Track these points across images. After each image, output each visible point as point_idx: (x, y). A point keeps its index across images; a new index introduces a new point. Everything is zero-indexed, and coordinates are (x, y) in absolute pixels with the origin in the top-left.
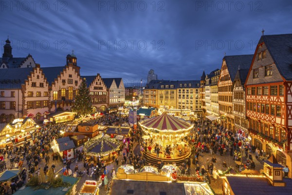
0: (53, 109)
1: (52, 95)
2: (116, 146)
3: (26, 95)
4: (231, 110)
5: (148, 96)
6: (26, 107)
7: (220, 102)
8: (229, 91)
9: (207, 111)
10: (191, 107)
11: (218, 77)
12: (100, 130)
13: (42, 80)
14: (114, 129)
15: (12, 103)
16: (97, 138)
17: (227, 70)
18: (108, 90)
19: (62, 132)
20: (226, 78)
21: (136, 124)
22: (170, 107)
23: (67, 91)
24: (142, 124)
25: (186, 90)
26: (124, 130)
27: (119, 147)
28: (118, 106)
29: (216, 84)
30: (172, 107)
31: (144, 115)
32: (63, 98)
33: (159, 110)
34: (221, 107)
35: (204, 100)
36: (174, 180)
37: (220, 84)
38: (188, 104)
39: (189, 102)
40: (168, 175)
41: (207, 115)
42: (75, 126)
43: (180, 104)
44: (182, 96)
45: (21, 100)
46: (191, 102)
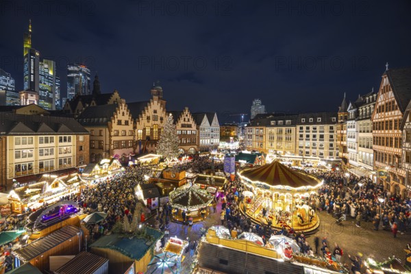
0: (137, 150)
1: (136, 134)
2: (206, 200)
3: (112, 134)
4: (399, 161)
5: (251, 136)
6: (112, 146)
7: (377, 147)
8: (395, 129)
9: (351, 161)
10: (322, 154)
11: (372, 106)
12: (187, 178)
13: (127, 117)
14: (204, 178)
15: (100, 142)
17: (391, 94)
18: (198, 128)
19: (147, 178)
20: (388, 107)
21: (233, 173)
22: (285, 153)
24: (242, 174)
25: (311, 127)
26: (217, 180)
27: (210, 202)
28: (210, 148)
29: (369, 116)
30: (289, 152)
31: (245, 162)
32: (148, 138)
33: (268, 156)
34: (379, 156)
35: (344, 143)
36: (288, 259)
37: (377, 117)
38: (316, 148)
39: (318, 146)
41: (350, 168)
42: (159, 171)
43: (302, 149)
44: (304, 137)
45: (108, 139)
46: (321, 145)
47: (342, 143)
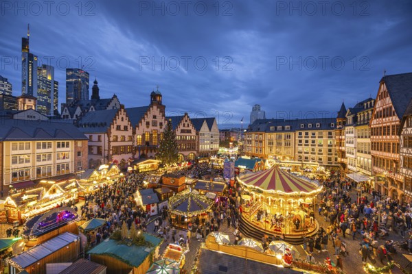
0: (137, 156)
1: (135, 140)
3: (111, 139)
4: (397, 166)
5: (251, 141)
6: (111, 152)
7: (375, 152)
8: (393, 134)
9: (349, 167)
10: (320, 159)
11: (370, 112)
12: (187, 184)
13: (126, 123)
14: (204, 184)
15: (99, 148)
16: (184, 193)
17: (388, 100)
18: (197, 134)
19: (146, 183)
20: (386, 113)
21: (233, 179)
22: (284, 158)
23: (151, 135)
24: (242, 179)
25: (310, 133)
26: (217, 186)
27: (210, 207)
28: (210, 154)
29: (367, 122)
30: (288, 158)
31: (245, 167)
32: (147, 143)
33: (267, 161)
34: (377, 161)
35: (343, 148)
36: (288, 265)
37: (375, 123)
38: (315, 154)
39: (317, 151)
40: (279, 257)
41: (349, 173)
42: (159, 177)
43: (301, 155)
44: (303, 142)
45: (107, 144)
46: (320, 150)
47: (341, 148)
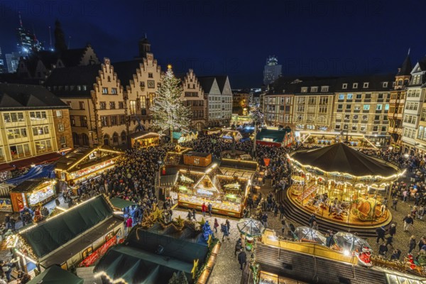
1: (128, 107)
3: (98, 106)
5: (274, 106)
6: (100, 124)
10: (363, 129)
13: (114, 84)
15: (82, 118)
18: (205, 98)
23: (147, 100)
25: (354, 95)
28: (221, 123)
31: (271, 140)
32: (144, 111)
38: (357, 122)
39: (360, 119)
43: (339, 123)
44: (344, 108)
45: (92, 113)
46: (365, 117)
47: (396, 115)
